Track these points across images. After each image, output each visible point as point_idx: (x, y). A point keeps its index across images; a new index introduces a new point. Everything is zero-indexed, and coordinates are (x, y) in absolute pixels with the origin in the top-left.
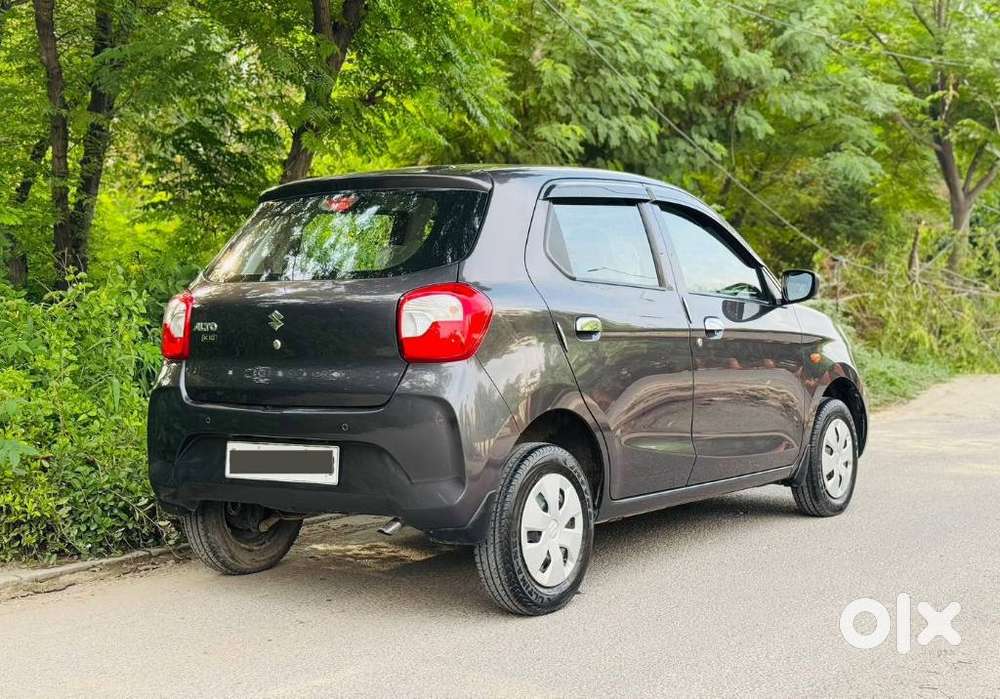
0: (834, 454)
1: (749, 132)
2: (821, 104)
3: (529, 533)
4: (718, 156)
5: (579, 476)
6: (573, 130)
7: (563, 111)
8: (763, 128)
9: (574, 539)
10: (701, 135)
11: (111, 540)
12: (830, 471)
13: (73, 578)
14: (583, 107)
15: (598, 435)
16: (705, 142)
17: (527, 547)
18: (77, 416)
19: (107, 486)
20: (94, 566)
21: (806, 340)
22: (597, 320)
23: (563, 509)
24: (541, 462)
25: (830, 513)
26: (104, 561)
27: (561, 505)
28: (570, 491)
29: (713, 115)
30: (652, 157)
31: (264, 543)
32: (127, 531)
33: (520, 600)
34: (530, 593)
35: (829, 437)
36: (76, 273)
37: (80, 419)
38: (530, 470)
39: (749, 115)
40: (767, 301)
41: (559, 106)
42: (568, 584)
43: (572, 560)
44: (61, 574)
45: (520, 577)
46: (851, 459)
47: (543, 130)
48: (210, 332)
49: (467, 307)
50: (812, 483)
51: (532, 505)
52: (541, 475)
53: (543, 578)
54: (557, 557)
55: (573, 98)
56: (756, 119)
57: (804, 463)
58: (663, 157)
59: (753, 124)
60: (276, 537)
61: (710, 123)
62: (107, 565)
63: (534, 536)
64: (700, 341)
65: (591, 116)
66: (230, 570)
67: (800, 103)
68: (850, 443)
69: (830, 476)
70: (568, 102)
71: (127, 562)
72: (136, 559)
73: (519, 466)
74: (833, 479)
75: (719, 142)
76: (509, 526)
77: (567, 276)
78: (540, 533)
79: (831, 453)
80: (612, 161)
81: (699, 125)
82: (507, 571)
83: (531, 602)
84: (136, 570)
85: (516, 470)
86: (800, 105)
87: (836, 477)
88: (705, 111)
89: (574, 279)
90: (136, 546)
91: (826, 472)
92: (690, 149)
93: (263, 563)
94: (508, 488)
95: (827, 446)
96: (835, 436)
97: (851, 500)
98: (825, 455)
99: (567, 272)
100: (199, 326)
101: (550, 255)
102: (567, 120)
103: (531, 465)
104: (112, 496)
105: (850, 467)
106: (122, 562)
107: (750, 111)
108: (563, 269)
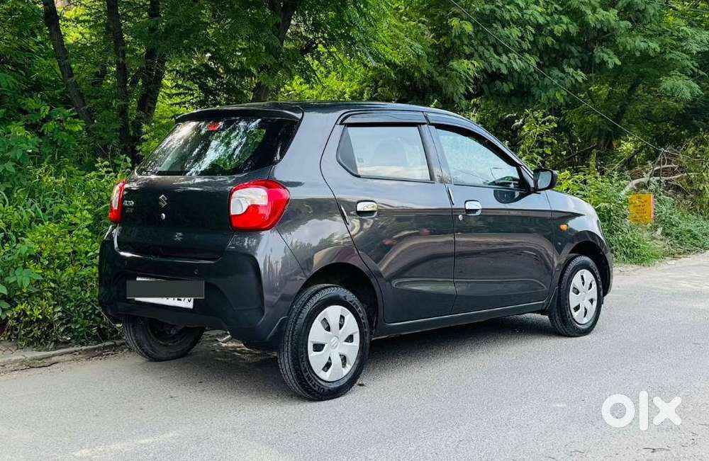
0: (580, 294)
1: (603, 63)
2: (655, 45)
3: (314, 345)
4: (580, 79)
5: (357, 307)
6: (472, 63)
7: (468, 51)
8: (613, 61)
9: (353, 350)
10: (569, 66)
11: (88, 334)
12: (576, 305)
13: (60, 358)
14: (481, 48)
15: (373, 280)
16: (571, 70)
17: (312, 355)
18: (87, 253)
19: (89, 300)
20: (76, 351)
21: (556, 215)
22: (374, 204)
23: (342, 329)
24: (326, 297)
25: (576, 334)
26: (84, 348)
27: (341, 326)
28: (350, 318)
29: (579, 52)
30: (535, 80)
31: (177, 341)
32: (99, 329)
33: (306, 390)
34: (314, 385)
35: (576, 281)
36: (102, 162)
37: (89, 255)
38: (316, 303)
39: (603, 52)
40: (525, 188)
41: (465, 47)
42: (346, 380)
43: (350, 364)
44: (54, 355)
45: (305, 375)
46: (595, 297)
47: (454, 64)
48: (131, 207)
49: (271, 196)
50: (562, 313)
51: (317, 325)
52: (325, 307)
53: (326, 376)
54: (337, 361)
55: (475, 43)
56: (608, 54)
57: (554, 299)
58: (543, 80)
59: (606, 57)
60: (185, 338)
61: (577, 57)
62: (85, 350)
63: (318, 347)
64: (460, 217)
65: (487, 54)
66: (153, 358)
67: (639, 43)
68: (594, 286)
69: (577, 308)
70: (472, 45)
71: (99, 349)
72: (105, 347)
73: (308, 300)
74: (579, 311)
75: (581, 71)
76: (298, 340)
77: (353, 175)
78: (323, 345)
79: (578, 293)
80: (506, 83)
81: (568, 58)
82: (296, 371)
83: (315, 391)
84: (101, 355)
85: (306, 303)
86: (640, 45)
87: (582, 310)
88: (573, 49)
89: (359, 177)
90: (105, 339)
91: (573, 305)
92: (561, 75)
93: (175, 354)
94: (299, 315)
95: (574, 288)
96: (581, 282)
97: (596, 326)
98: (572, 294)
99: (354, 172)
100: (125, 203)
101: (341, 161)
102: (469, 57)
103: (317, 300)
104: (90, 306)
105: (595, 303)
106: (95, 349)
107: (605, 50)
108: (349, 169)
